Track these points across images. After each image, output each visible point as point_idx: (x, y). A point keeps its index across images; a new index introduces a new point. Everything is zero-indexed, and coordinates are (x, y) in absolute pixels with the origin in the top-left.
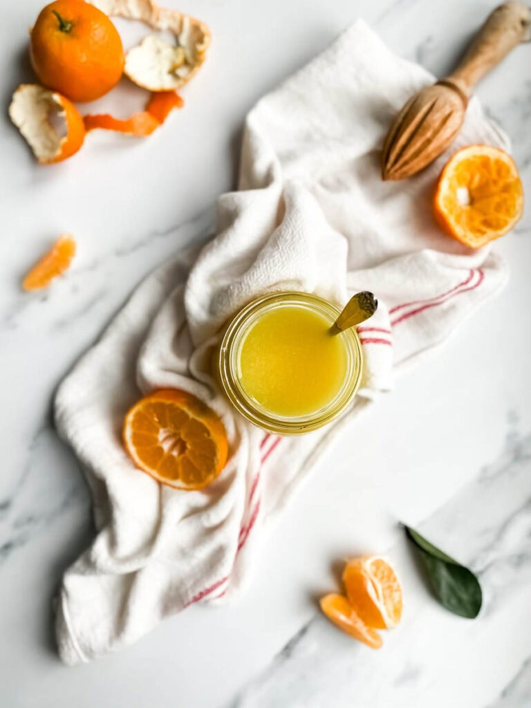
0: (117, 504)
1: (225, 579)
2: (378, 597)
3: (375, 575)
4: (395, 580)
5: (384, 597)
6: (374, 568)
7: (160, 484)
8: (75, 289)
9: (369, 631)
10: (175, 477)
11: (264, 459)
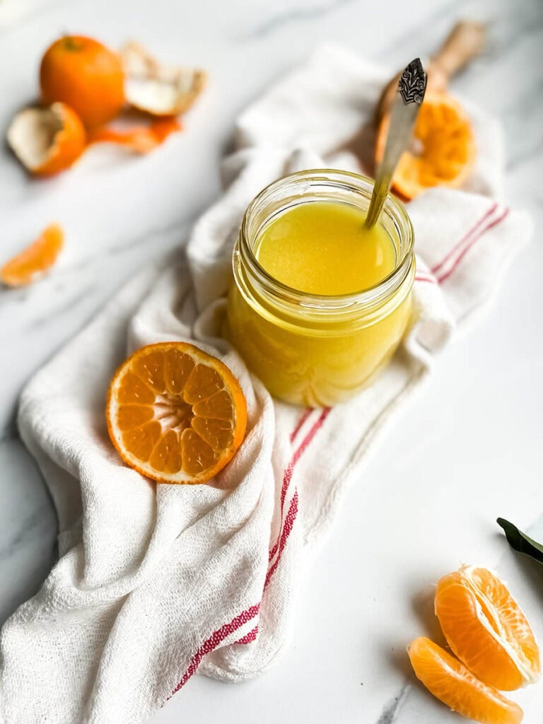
0: (92, 494)
1: (253, 611)
2: (496, 630)
3: (484, 591)
4: (514, 606)
5: (505, 627)
6: (479, 579)
7: (153, 482)
8: (60, 288)
9: (495, 692)
10: (176, 469)
11: (296, 457)
